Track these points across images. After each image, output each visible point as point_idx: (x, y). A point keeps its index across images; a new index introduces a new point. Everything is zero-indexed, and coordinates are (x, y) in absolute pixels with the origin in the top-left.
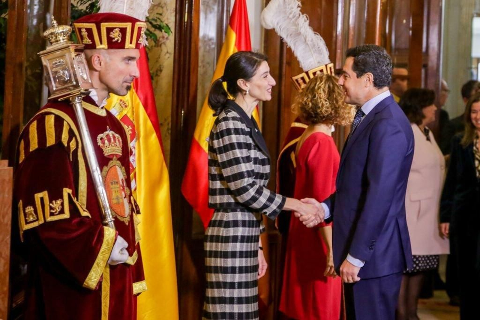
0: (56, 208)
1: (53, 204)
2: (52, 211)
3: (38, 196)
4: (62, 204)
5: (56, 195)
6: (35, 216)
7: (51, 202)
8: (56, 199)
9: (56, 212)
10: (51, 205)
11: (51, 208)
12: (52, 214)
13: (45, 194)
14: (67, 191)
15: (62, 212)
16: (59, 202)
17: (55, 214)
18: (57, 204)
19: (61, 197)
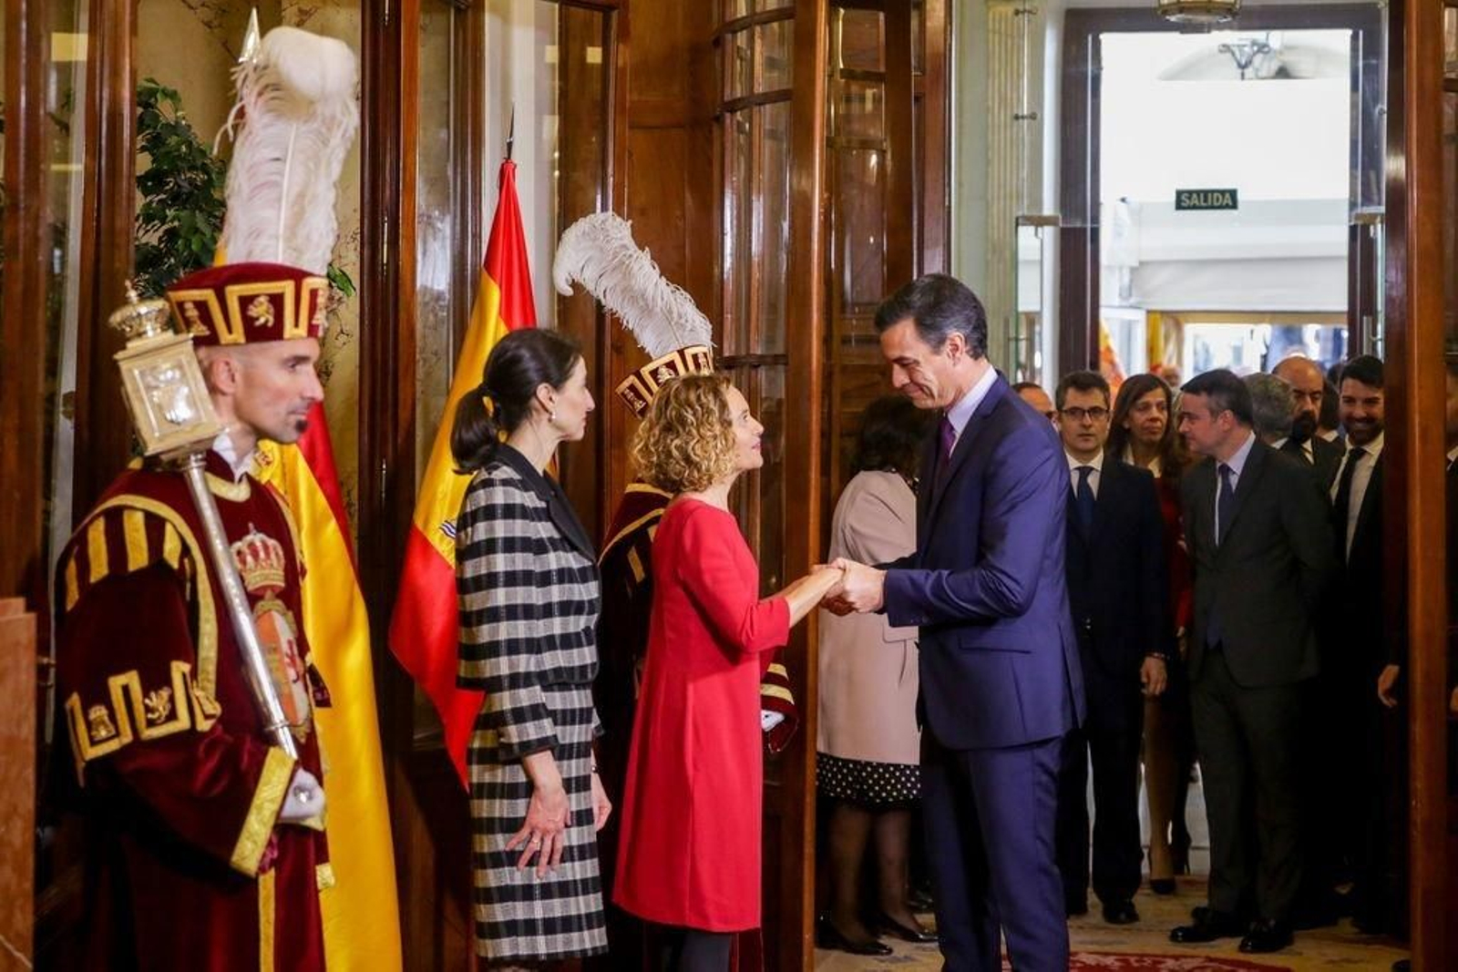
0: (158, 710)
1: (151, 699)
2: (150, 716)
3: (116, 683)
4: (172, 699)
5: (156, 679)
6: (112, 728)
7: (146, 694)
8: (157, 688)
9: (159, 718)
10: (147, 701)
11: (148, 709)
12: (151, 723)
13: (132, 679)
14: (179, 669)
15: (172, 716)
16: (165, 693)
17: (159, 722)
18: (159, 701)
19: (168, 682)
